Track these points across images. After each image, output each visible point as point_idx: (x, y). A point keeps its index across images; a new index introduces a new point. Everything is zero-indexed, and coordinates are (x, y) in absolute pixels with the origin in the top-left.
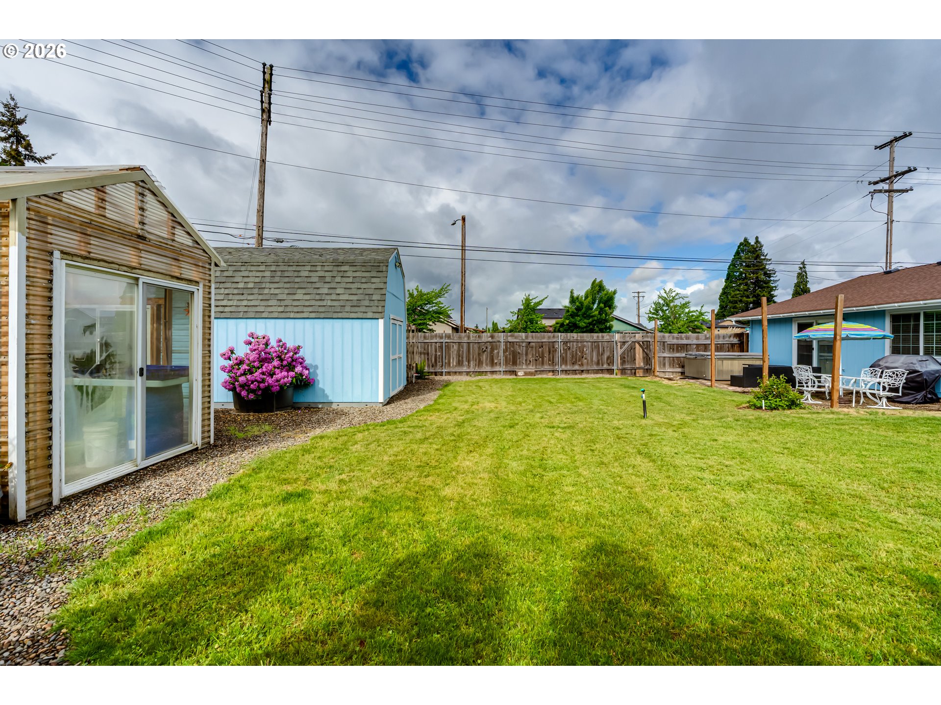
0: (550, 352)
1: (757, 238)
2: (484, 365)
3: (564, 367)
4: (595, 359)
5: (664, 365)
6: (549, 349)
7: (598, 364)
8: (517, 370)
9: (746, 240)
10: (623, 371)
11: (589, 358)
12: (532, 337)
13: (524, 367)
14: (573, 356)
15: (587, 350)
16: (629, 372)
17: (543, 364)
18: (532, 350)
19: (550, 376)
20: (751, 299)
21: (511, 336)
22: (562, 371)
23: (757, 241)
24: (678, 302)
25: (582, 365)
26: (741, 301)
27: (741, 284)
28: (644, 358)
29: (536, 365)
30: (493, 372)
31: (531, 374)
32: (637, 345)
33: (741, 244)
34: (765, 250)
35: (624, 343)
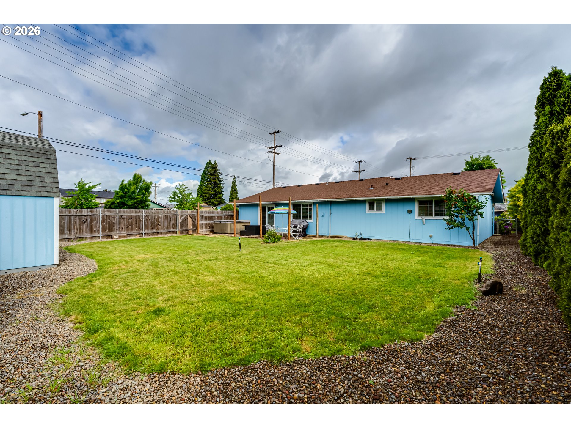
0: (136, 222)
1: (215, 161)
2: (84, 232)
3: (146, 231)
4: (166, 225)
5: (202, 227)
6: (136, 220)
7: (167, 228)
8: (113, 235)
9: (210, 161)
10: (182, 232)
11: (162, 225)
12: (124, 212)
13: (118, 232)
14: (152, 224)
15: (161, 220)
16: (185, 232)
17: (132, 229)
18: (124, 220)
19: (138, 237)
20: (213, 192)
21: (108, 211)
22: (145, 234)
23: (215, 163)
24: (186, 192)
25: (158, 229)
26: (208, 193)
27: (208, 184)
28: (192, 224)
29: (127, 230)
30: (91, 238)
31: (124, 237)
32: (189, 216)
33: (208, 163)
34: (219, 168)
35: (182, 215)
